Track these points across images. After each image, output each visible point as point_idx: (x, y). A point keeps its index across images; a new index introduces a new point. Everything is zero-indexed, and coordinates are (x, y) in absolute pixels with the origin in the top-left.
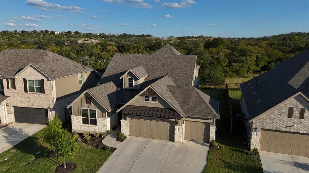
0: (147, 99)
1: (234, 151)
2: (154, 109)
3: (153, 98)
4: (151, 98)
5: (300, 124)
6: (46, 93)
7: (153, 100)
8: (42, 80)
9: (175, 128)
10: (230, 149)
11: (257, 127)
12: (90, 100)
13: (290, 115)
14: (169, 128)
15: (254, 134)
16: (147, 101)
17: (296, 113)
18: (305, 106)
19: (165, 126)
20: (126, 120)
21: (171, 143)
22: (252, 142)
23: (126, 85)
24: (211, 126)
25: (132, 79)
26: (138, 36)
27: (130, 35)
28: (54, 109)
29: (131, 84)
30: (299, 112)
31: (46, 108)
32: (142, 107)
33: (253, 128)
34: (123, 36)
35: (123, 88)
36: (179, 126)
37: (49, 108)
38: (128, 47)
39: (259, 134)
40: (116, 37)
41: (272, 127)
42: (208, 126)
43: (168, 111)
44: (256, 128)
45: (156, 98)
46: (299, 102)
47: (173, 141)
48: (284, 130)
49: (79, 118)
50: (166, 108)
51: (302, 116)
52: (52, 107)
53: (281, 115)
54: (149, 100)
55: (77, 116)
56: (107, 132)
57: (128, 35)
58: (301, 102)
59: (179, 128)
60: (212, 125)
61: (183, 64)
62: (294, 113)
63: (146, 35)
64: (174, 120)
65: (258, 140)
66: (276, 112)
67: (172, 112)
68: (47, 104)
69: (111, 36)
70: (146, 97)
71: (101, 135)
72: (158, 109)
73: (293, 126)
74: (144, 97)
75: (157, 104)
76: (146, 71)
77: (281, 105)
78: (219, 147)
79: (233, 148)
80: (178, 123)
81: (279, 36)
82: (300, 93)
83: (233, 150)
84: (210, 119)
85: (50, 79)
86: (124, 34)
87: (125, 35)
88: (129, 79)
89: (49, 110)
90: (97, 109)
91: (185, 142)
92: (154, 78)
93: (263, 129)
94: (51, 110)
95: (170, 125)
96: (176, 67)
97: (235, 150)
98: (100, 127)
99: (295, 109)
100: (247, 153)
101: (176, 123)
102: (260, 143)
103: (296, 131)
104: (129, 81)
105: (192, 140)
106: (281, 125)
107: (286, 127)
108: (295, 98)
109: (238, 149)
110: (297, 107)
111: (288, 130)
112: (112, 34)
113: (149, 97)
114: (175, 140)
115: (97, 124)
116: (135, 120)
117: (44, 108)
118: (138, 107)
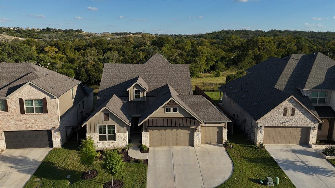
0: (168, 110)
1: (245, 148)
2: (175, 119)
3: (174, 109)
4: (172, 109)
5: (292, 120)
6: (50, 113)
7: (174, 111)
8: (45, 99)
9: (195, 134)
10: (241, 146)
11: (261, 125)
12: (108, 116)
13: (285, 114)
14: (188, 134)
15: (259, 131)
16: (168, 112)
17: (289, 112)
18: (295, 106)
19: (185, 133)
20: (147, 132)
21: (191, 148)
22: (257, 138)
23: (132, 97)
24: (223, 129)
25: (139, 91)
26: (66, 31)
27: (55, 29)
28: (59, 129)
29: (137, 96)
30: (291, 111)
31: (50, 129)
32: (164, 119)
33: (258, 127)
34: (46, 31)
35: (129, 100)
36: (198, 132)
37: (53, 128)
38: (63, 46)
39: (263, 131)
40: (36, 32)
41: (272, 124)
42: (221, 129)
43: (188, 120)
44: (261, 127)
45: (176, 109)
46: (291, 103)
47: (193, 146)
48: (281, 125)
49: (96, 136)
50: (185, 117)
51: (293, 114)
52: (57, 127)
53: (278, 114)
54: (170, 111)
55: (93, 134)
56: (128, 146)
57: (52, 29)
58: (292, 103)
59: (198, 134)
60: (224, 127)
61: (179, 73)
62: (288, 111)
63: (75, 30)
64: (194, 127)
65: (262, 135)
66: (275, 112)
67: (192, 121)
68: (51, 124)
69: (30, 31)
70: (167, 109)
71: (123, 150)
72: (179, 119)
73: (287, 122)
74: (165, 109)
75: (178, 114)
76: (145, 81)
77: (279, 106)
78: (231, 146)
79: (243, 145)
80: (197, 129)
81: (212, 34)
82: (292, 96)
83: (243, 146)
84: (223, 123)
85: (55, 97)
86: (47, 28)
87: (48, 30)
88: (136, 91)
89: (54, 130)
90: (116, 125)
91: (202, 145)
92: (156, 88)
93: (265, 127)
94: (56, 131)
95: (189, 132)
96: (173, 76)
97: (245, 146)
98: (120, 142)
99: (288, 109)
100: (255, 148)
101: (196, 130)
102: (263, 138)
103: (289, 126)
104: (136, 93)
105: (207, 143)
106: (279, 122)
107: (282, 123)
108: (289, 101)
109: (247, 145)
110: (290, 107)
111: (283, 126)
112: (30, 28)
113: (170, 109)
114: (195, 145)
115: (116, 140)
116: (156, 131)
117: (47, 129)
118: (160, 119)
